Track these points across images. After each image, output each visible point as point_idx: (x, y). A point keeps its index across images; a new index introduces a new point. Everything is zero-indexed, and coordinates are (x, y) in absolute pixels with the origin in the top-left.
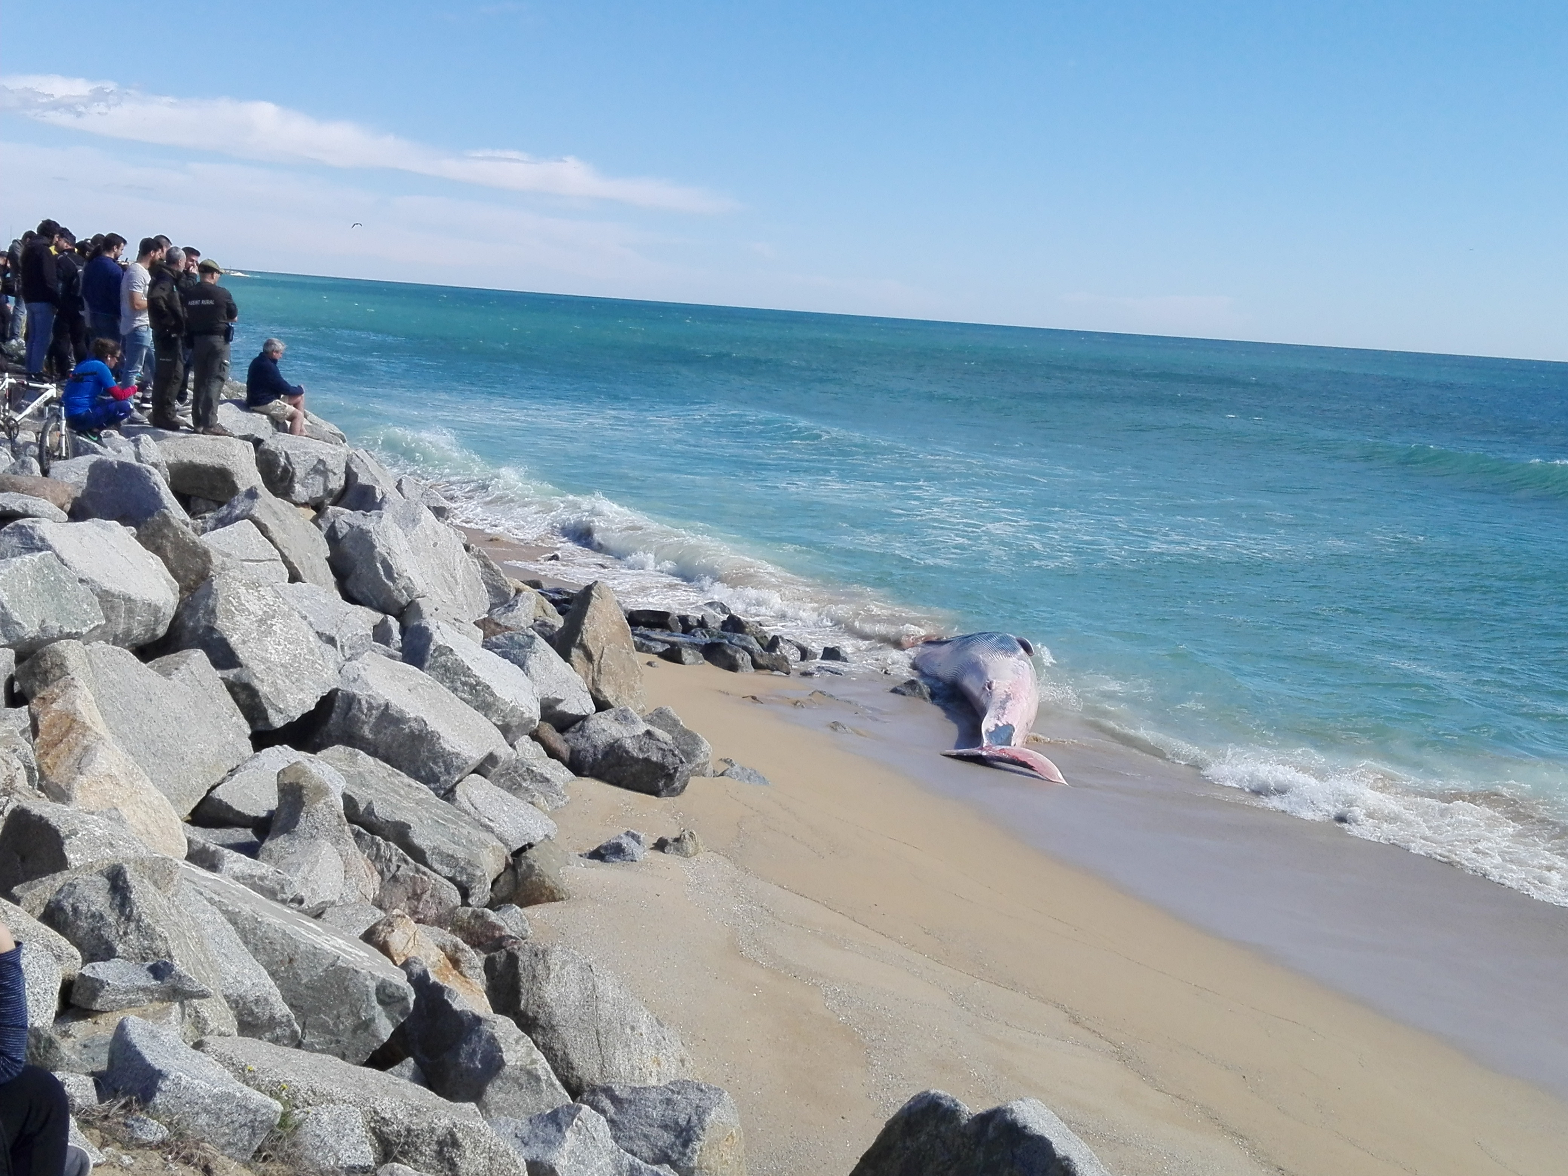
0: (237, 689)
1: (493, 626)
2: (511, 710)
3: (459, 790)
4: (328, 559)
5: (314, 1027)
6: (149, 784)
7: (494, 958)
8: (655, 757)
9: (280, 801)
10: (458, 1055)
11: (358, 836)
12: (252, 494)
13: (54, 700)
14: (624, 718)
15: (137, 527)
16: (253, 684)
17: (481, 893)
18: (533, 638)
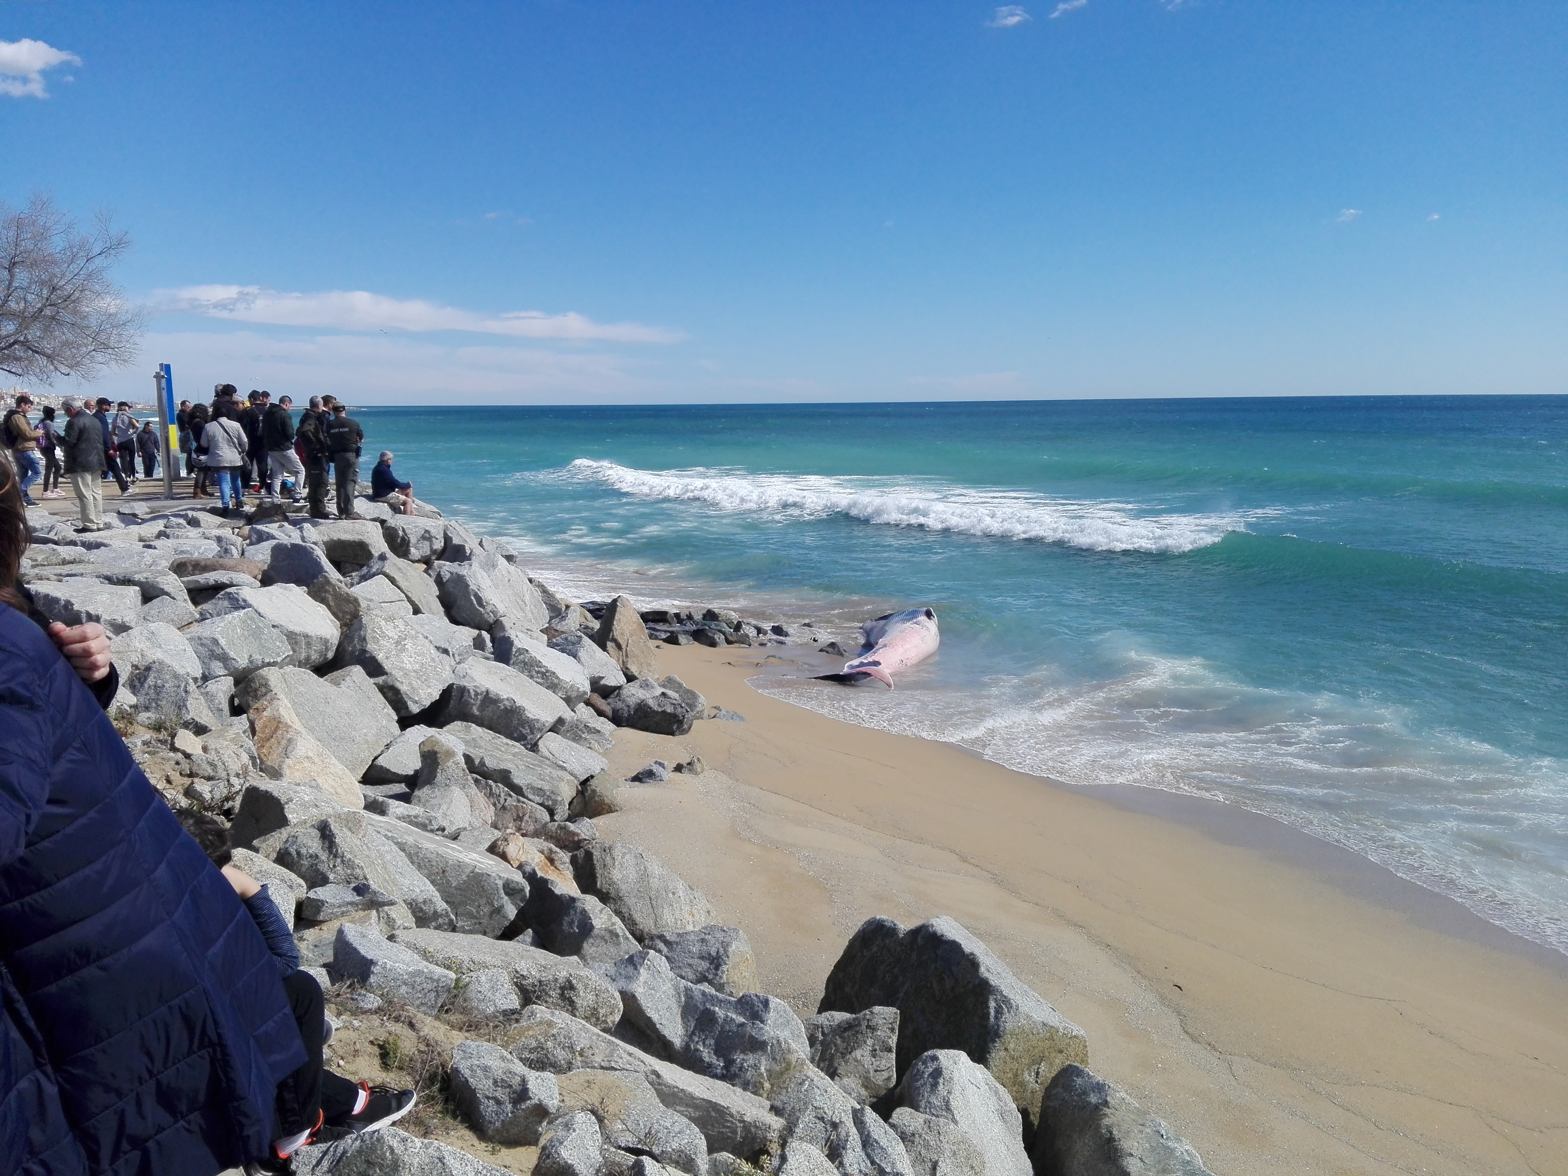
0: (385, 690)
1: (553, 632)
2: (571, 687)
3: (540, 743)
4: (438, 597)
5: (463, 915)
6: (334, 760)
7: (576, 855)
8: (670, 709)
9: (422, 762)
10: (562, 924)
11: (476, 781)
12: (383, 557)
13: (264, 710)
14: (646, 685)
15: (308, 587)
16: (396, 686)
17: (562, 812)
18: (580, 637)
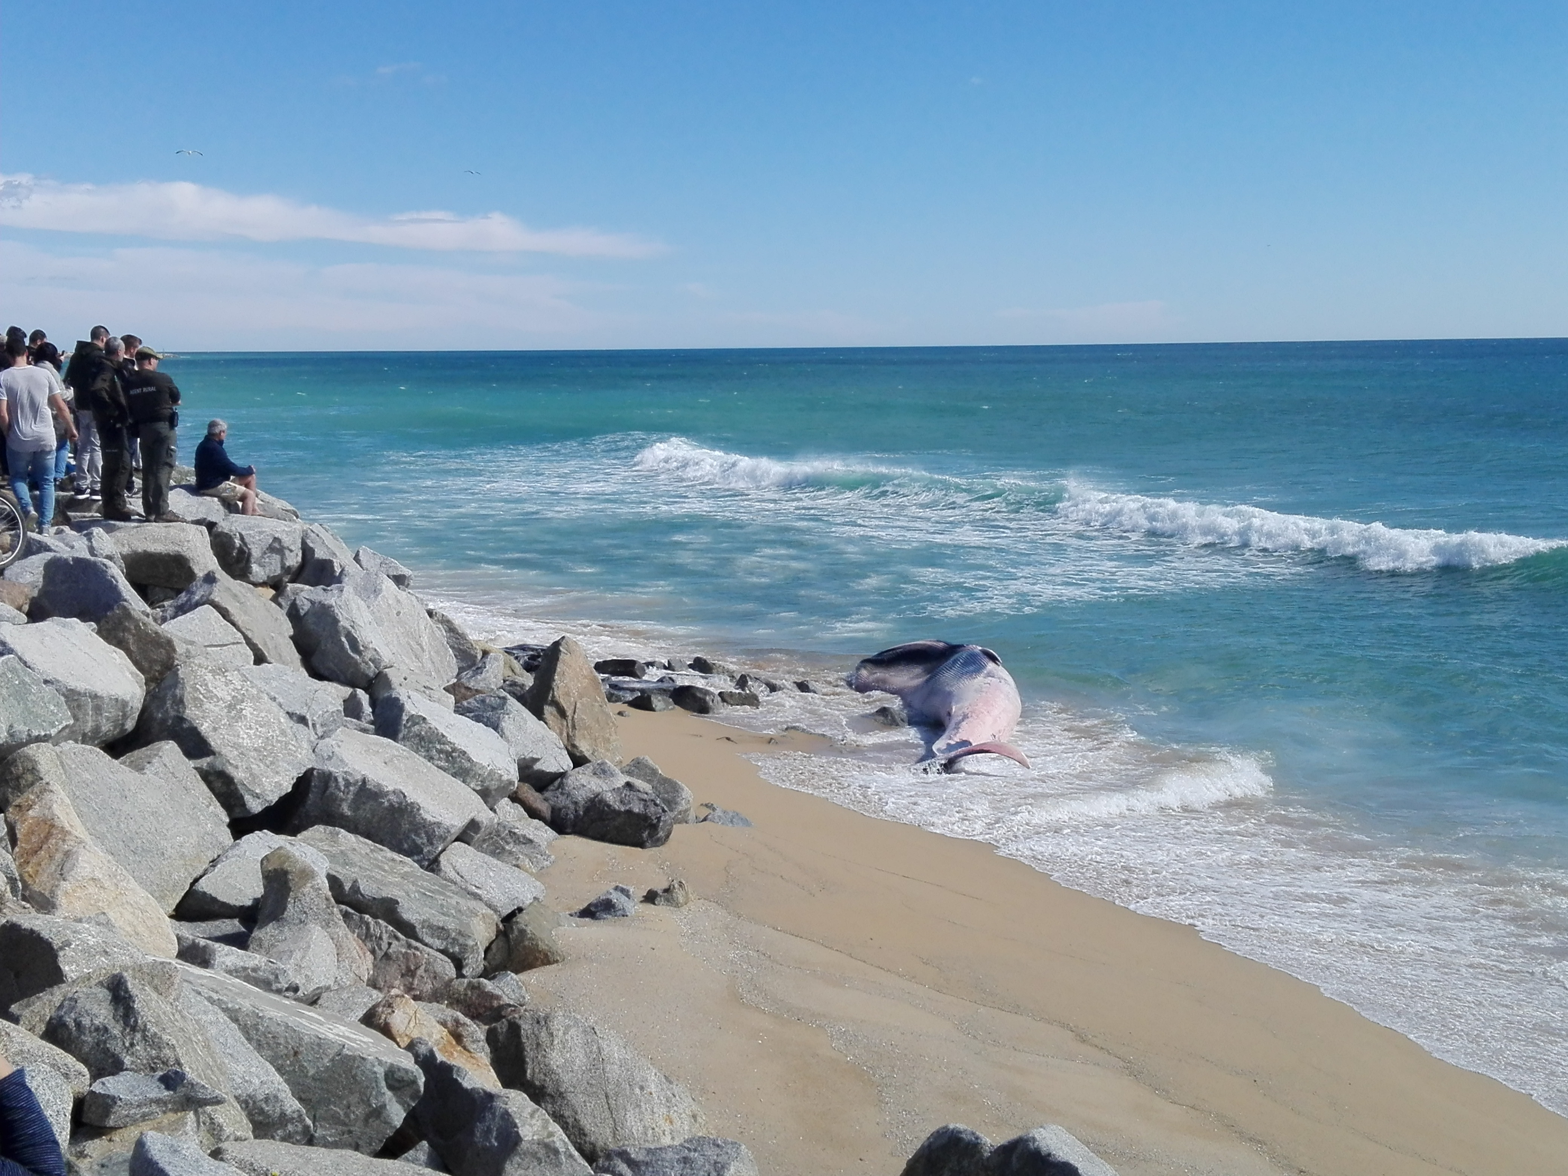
0: (211, 778)
1: (463, 690)
2: (489, 774)
3: (442, 858)
4: (291, 638)
5: (324, 1119)
6: (133, 884)
7: (495, 1029)
8: (637, 808)
9: (265, 887)
10: (472, 1134)
11: (346, 916)
12: (210, 579)
13: (30, 807)
14: (602, 771)
15: (97, 622)
16: (227, 771)
17: (475, 962)
18: (504, 698)
